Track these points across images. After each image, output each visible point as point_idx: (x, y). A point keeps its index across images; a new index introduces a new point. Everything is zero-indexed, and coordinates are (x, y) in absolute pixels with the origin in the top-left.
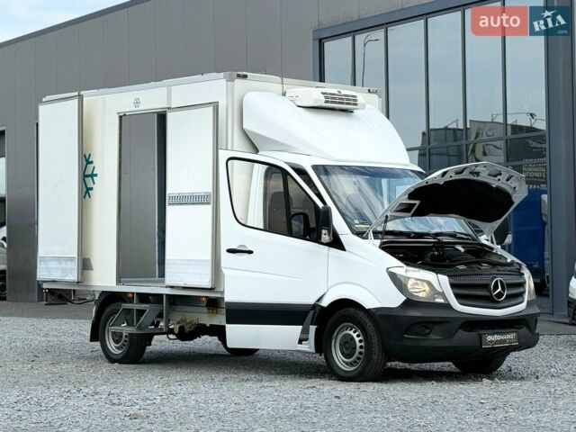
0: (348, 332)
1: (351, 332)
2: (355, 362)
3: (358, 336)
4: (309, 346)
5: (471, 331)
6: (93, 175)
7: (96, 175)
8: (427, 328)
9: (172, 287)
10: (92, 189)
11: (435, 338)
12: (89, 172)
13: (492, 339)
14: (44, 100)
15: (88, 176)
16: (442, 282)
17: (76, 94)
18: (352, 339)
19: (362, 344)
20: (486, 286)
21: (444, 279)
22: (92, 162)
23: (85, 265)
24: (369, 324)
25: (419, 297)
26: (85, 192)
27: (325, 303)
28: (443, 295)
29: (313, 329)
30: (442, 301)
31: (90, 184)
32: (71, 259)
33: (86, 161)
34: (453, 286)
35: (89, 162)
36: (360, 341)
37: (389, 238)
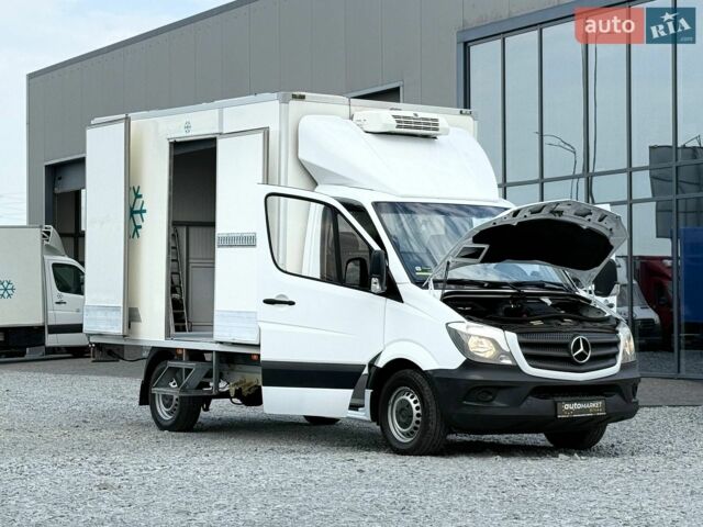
0: (405, 397)
1: (408, 398)
2: (412, 432)
3: (415, 402)
4: (364, 414)
5: (545, 398)
6: (142, 211)
7: (145, 211)
8: (490, 394)
9: (221, 343)
10: (140, 227)
11: (499, 406)
12: (137, 208)
13: (570, 408)
14: (92, 122)
15: (137, 212)
16: (509, 340)
17: (124, 116)
18: (409, 405)
19: (419, 411)
20: (565, 346)
21: (512, 337)
22: (141, 196)
23: (132, 316)
24: (427, 388)
25: (482, 358)
26: (133, 230)
27: (381, 364)
28: (510, 355)
29: (368, 393)
30: (508, 362)
31: (139, 223)
32: (116, 309)
33: (133, 194)
34: (522, 345)
35: (138, 196)
36: (417, 408)
37: (453, 288)
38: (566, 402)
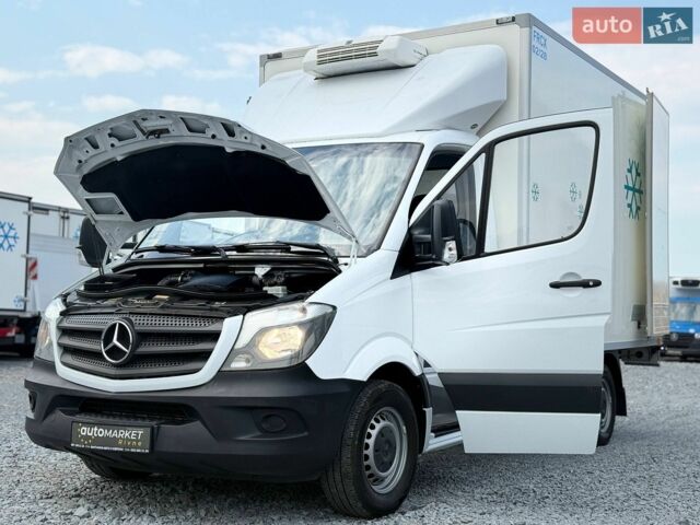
38: (85, 424)
